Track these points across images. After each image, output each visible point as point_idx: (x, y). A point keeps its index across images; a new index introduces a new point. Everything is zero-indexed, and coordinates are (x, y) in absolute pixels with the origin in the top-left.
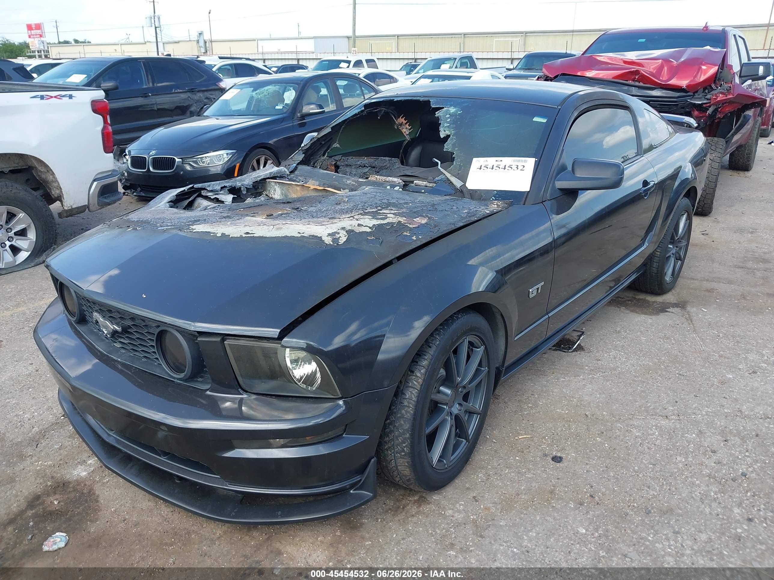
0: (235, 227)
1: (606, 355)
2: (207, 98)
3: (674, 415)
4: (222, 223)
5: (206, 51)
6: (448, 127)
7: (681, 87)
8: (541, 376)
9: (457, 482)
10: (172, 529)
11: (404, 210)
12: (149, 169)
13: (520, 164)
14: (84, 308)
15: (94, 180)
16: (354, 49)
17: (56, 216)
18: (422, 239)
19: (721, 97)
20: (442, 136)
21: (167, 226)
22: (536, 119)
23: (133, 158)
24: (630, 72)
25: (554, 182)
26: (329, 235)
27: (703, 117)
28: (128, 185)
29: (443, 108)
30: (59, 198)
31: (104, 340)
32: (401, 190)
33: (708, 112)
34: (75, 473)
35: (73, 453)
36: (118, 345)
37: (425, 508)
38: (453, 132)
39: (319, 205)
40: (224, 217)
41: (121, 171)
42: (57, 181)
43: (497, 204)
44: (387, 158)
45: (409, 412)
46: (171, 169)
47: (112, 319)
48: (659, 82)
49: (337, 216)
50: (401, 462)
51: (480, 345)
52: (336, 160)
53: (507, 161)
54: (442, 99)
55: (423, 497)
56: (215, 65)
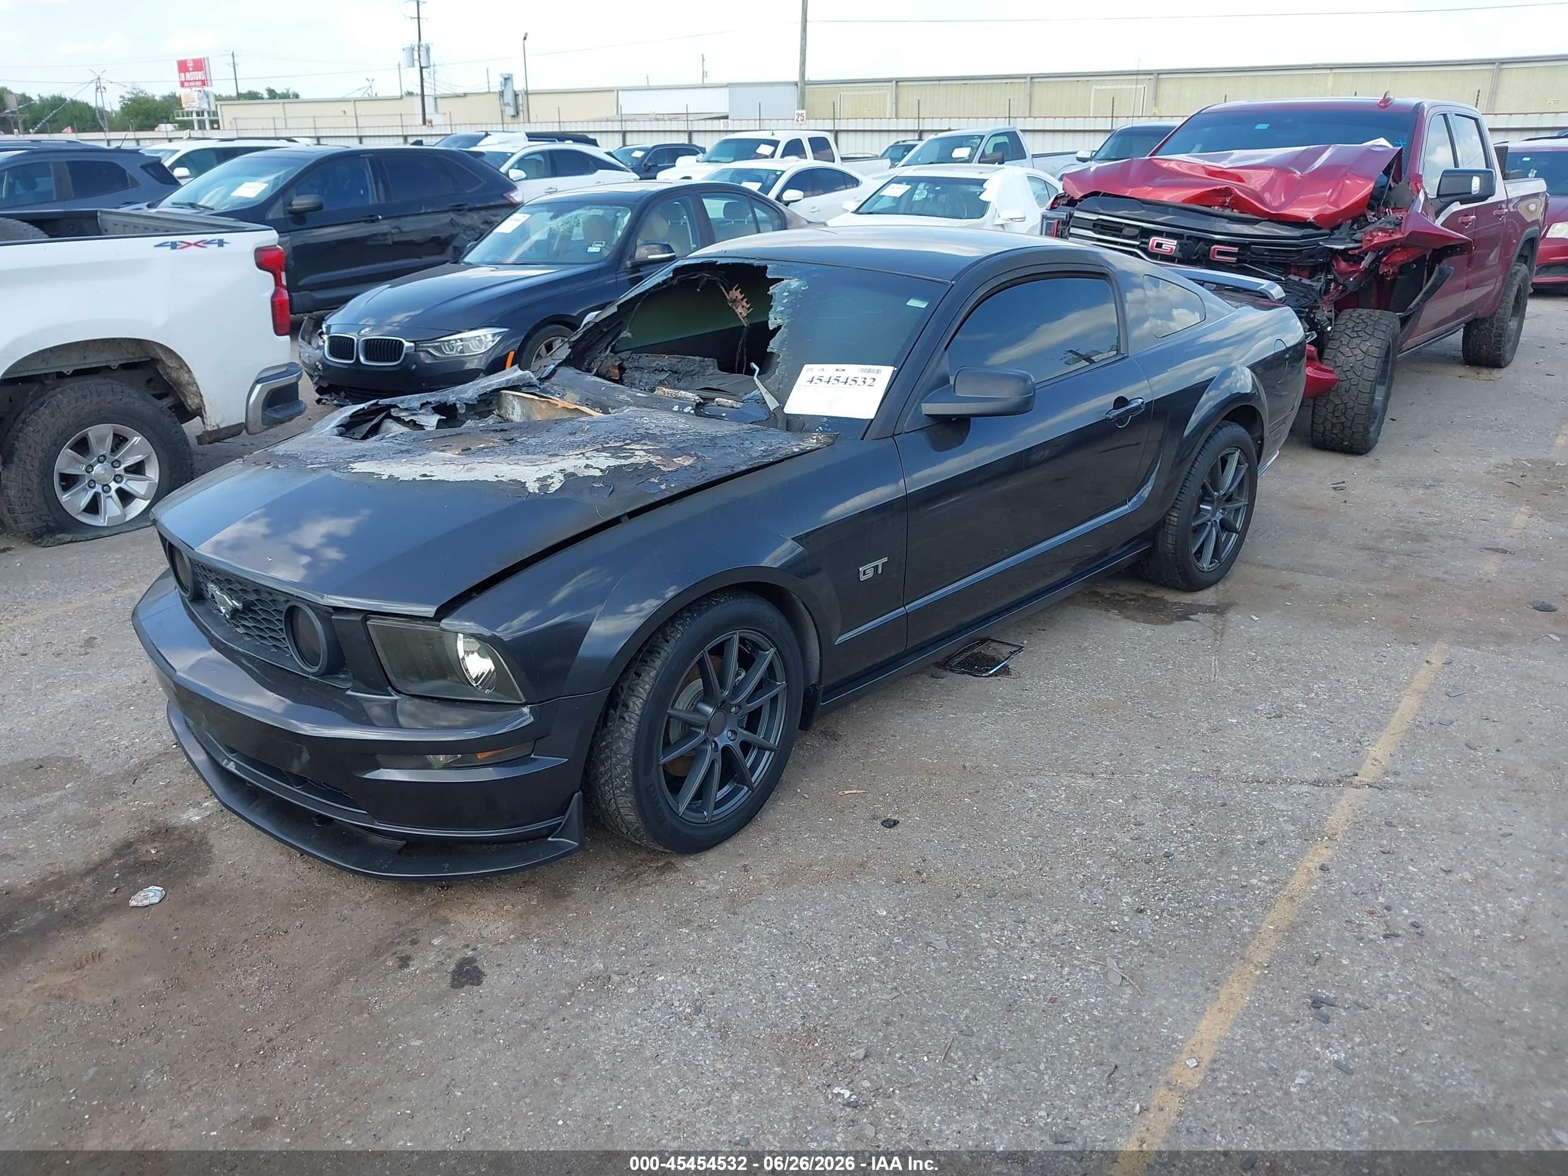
0: (411, 466)
1: (1042, 683)
2: (486, 222)
3: (1106, 772)
4: (395, 460)
5: (518, 113)
6: (782, 312)
7: (1305, 219)
8: (920, 710)
9: (728, 845)
10: (306, 888)
11: (664, 446)
12: (358, 358)
13: (869, 376)
14: (200, 579)
15: (257, 382)
16: (800, 112)
17: (193, 441)
18: (675, 488)
19: (1380, 237)
20: (771, 328)
21: (320, 463)
22: (912, 303)
23: (331, 338)
24: (1215, 190)
25: (919, 404)
26: (539, 479)
27: (1354, 272)
28: (325, 385)
29: (783, 280)
30: (199, 412)
31: (224, 625)
32: (693, 412)
33: (1362, 264)
34: (185, 817)
35: (185, 792)
36: (241, 630)
37: (669, 877)
38: (786, 321)
39: (545, 435)
40: (402, 452)
41: (313, 362)
42: (196, 383)
43: (817, 439)
44: (697, 358)
45: (631, 731)
46: (396, 361)
47: (231, 593)
48: (1266, 210)
49: (562, 451)
50: (622, 802)
51: (769, 647)
52: (621, 359)
53: (852, 370)
54: (784, 263)
55: (669, 862)
56: (513, 154)
